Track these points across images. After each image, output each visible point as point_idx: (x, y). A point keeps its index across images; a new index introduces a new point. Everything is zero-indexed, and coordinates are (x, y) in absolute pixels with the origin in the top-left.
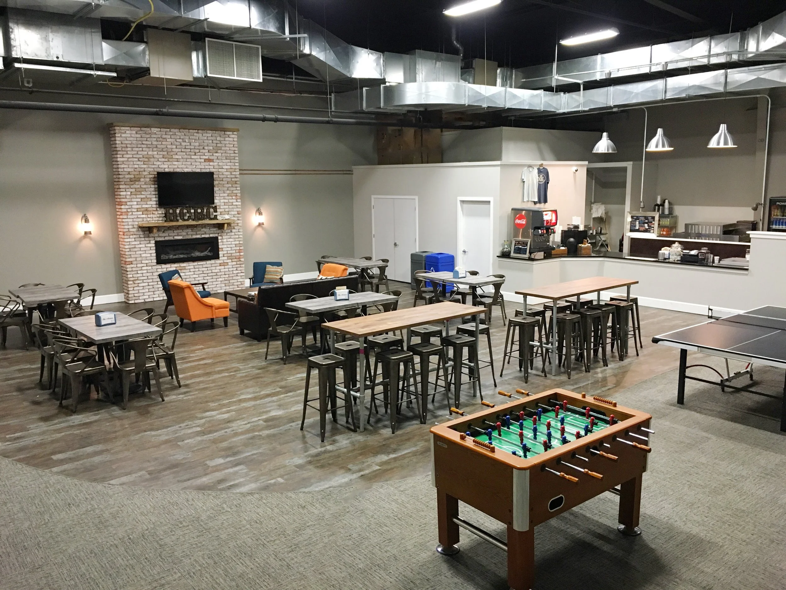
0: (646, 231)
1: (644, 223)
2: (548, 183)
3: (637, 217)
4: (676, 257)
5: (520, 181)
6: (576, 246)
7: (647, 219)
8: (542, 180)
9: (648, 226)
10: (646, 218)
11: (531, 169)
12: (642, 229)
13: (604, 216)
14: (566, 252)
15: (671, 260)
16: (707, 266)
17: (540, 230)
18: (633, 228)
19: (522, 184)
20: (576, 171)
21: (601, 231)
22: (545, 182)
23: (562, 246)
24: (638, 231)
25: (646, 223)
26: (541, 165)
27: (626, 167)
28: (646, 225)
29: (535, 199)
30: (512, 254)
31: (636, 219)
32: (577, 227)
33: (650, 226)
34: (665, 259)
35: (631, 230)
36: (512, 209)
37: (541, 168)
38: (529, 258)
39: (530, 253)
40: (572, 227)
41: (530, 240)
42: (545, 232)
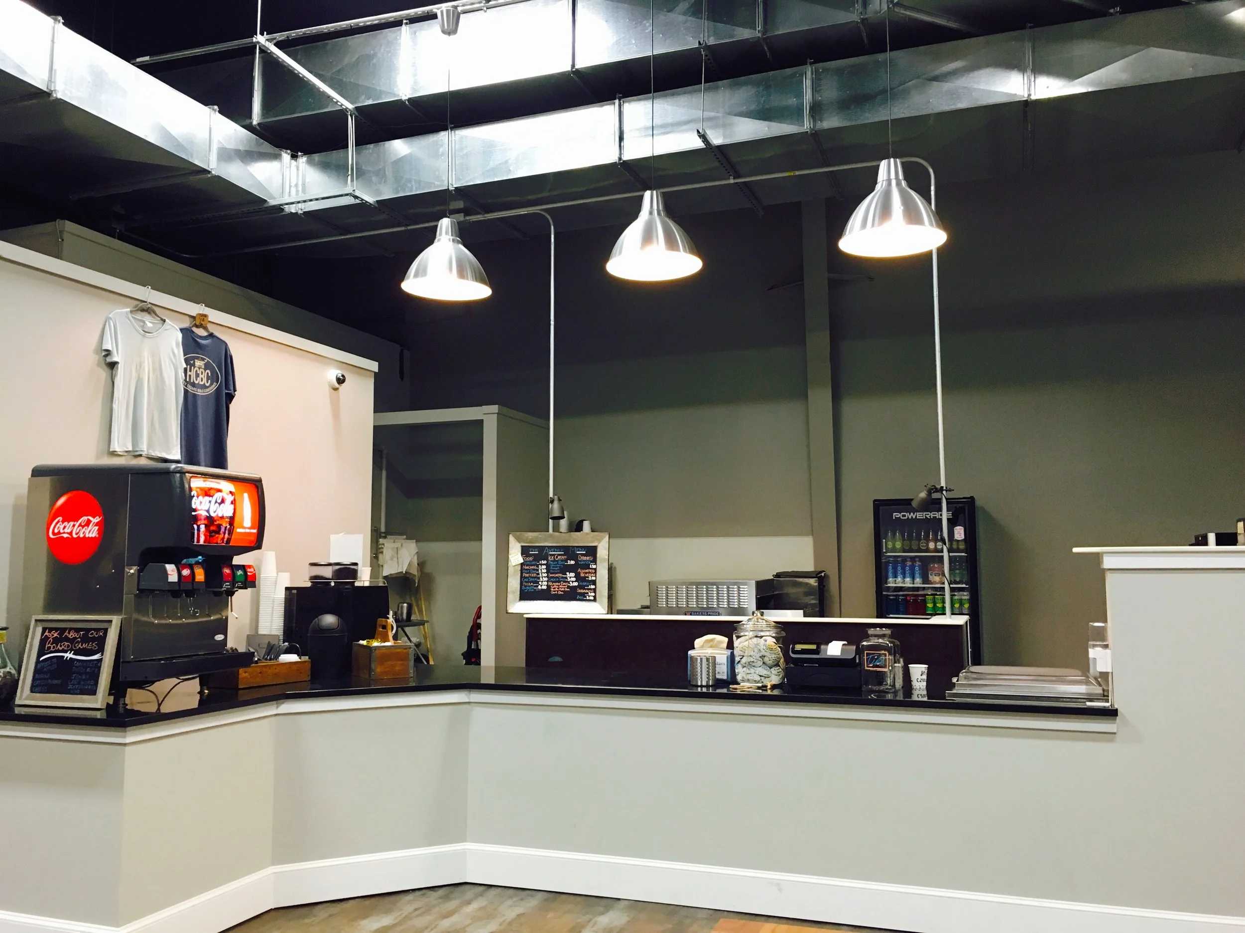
0: (571, 595)
1: (567, 569)
2: (230, 397)
3: (541, 549)
4: (763, 671)
5: (92, 359)
6: (349, 647)
7: (574, 557)
8: (203, 378)
9: (578, 578)
10: (569, 551)
11: (149, 322)
12: (556, 588)
13: (414, 571)
14: (306, 676)
15: (745, 686)
16: (882, 703)
17: (171, 568)
18: (530, 587)
19: (103, 373)
20: (341, 381)
21: (409, 614)
22: (218, 391)
23: (288, 651)
24: (546, 595)
25: (571, 569)
26: (200, 321)
27: (480, 423)
28: (571, 576)
29: (168, 448)
30: (24, 696)
31: (537, 558)
32: (348, 572)
33: (584, 579)
34: (719, 683)
35: (525, 595)
36: (38, 472)
37: (201, 332)
38: (110, 709)
39: (118, 688)
40: (328, 572)
41: (116, 620)
42: (200, 575)
